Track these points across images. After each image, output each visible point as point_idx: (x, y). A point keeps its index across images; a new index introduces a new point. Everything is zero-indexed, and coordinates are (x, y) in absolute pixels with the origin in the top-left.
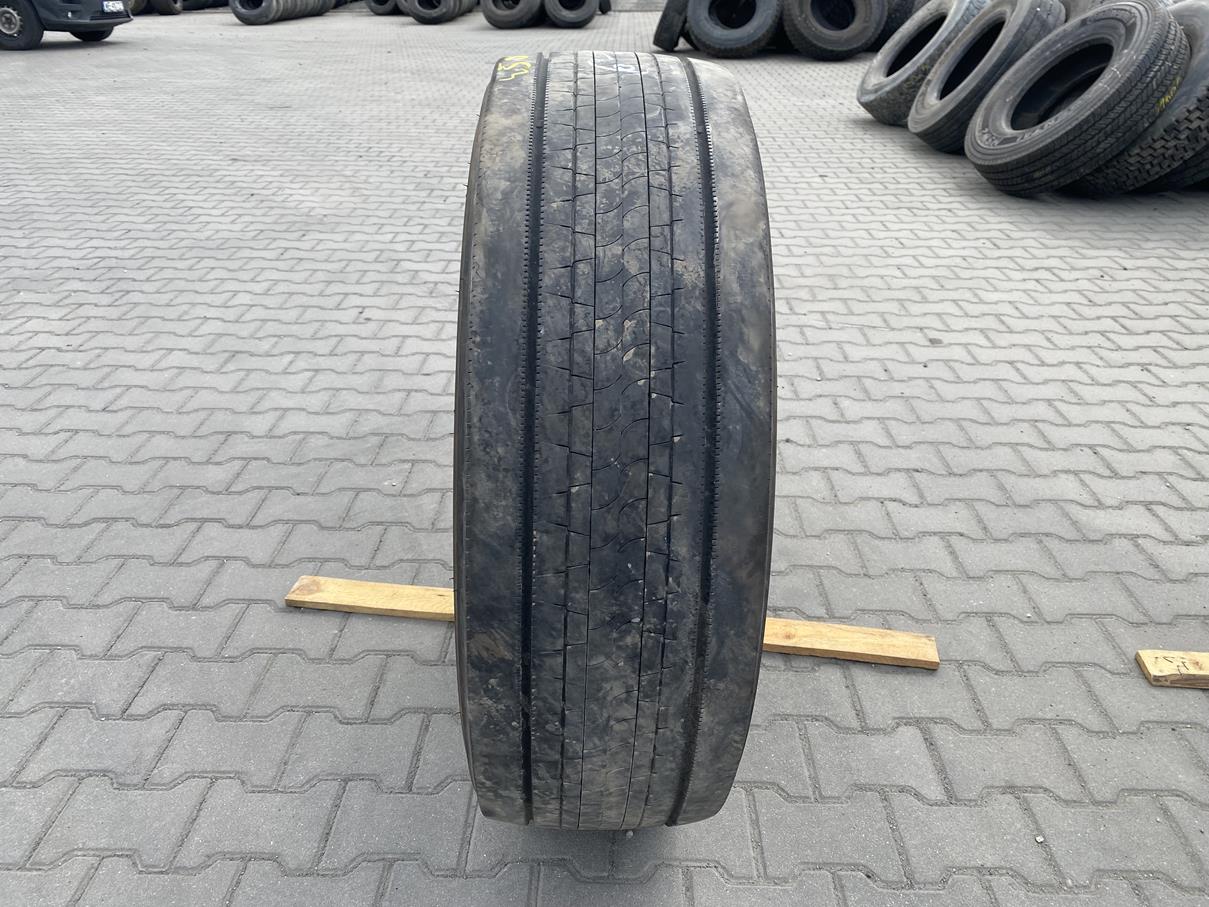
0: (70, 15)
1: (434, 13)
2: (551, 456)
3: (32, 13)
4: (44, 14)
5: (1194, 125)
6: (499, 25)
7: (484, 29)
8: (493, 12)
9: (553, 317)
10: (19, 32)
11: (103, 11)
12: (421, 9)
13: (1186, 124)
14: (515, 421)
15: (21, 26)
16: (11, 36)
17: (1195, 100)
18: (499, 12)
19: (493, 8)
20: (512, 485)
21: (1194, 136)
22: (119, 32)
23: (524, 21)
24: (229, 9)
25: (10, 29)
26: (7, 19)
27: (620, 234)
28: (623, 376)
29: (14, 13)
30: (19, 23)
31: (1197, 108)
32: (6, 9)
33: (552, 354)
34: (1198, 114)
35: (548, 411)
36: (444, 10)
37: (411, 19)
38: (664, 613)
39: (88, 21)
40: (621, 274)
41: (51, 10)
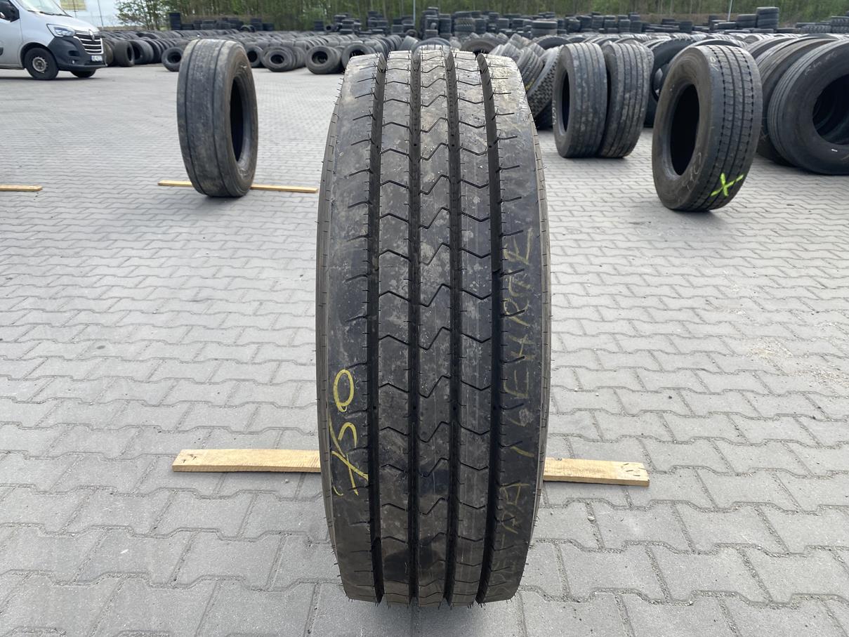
0: (73, 62)
1: (280, 66)
2: (189, 91)
3: (54, 62)
4: (60, 61)
5: (539, 97)
6: (316, 72)
7: (309, 74)
8: (311, 65)
9: (191, 72)
10: (45, 71)
11: (91, 61)
12: (274, 64)
13: (535, 97)
14: (184, 86)
15: (47, 68)
16: (40, 72)
17: (537, 87)
18: (316, 65)
19: (312, 63)
20: (183, 96)
21: (540, 101)
22: (99, 73)
23: (330, 70)
24: (161, 64)
25: (41, 69)
26: (39, 63)
27: (202, 62)
28: (200, 80)
29: (43, 60)
30: (45, 66)
31: (539, 90)
32: (38, 58)
33: (190, 77)
34: (539, 92)
35: (189, 85)
36: (286, 64)
37: (268, 70)
38: (207, 116)
39: (83, 66)
40: (202, 67)
41: (64, 60)
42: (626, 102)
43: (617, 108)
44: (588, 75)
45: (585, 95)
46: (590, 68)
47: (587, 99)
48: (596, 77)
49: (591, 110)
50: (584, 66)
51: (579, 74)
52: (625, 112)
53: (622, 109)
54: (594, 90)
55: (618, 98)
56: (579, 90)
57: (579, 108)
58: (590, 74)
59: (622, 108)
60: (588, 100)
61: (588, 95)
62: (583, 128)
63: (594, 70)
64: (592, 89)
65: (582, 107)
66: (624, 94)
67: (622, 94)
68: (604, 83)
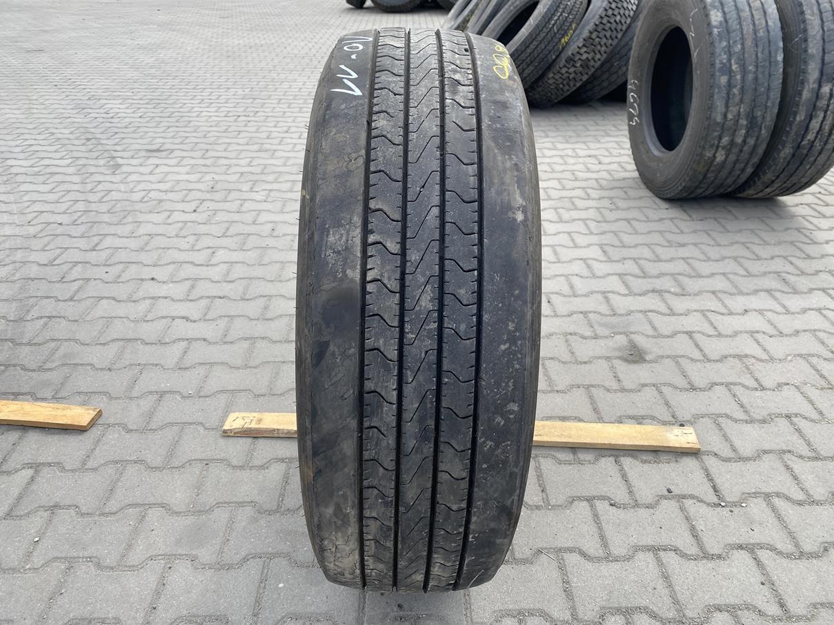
5: (585, 56)
13: (578, 57)
21: (585, 64)
42: (822, 103)
43: (800, 117)
44: (743, 44)
45: (735, 91)
46: (747, 28)
47: (737, 99)
48: (760, 49)
49: (743, 122)
50: (734, 25)
51: (724, 44)
52: (815, 125)
53: (811, 119)
54: (756, 79)
55: (806, 94)
56: (724, 80)
57: (719, 119)
58: (749, 43)
59: (811, 117)
60: (741, 101)
61: (742, 90)
62: (720, 157)
63: (755, 32)
64: (750, 77)
65: (725, 116)
66: (820, 86)
67: (816, 86)
68: (776, 62)
